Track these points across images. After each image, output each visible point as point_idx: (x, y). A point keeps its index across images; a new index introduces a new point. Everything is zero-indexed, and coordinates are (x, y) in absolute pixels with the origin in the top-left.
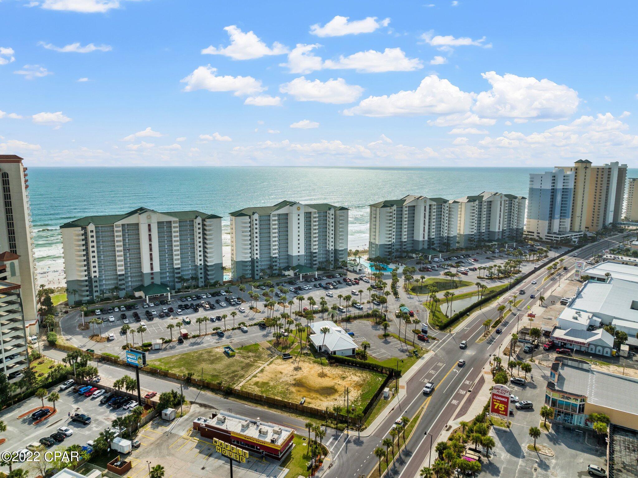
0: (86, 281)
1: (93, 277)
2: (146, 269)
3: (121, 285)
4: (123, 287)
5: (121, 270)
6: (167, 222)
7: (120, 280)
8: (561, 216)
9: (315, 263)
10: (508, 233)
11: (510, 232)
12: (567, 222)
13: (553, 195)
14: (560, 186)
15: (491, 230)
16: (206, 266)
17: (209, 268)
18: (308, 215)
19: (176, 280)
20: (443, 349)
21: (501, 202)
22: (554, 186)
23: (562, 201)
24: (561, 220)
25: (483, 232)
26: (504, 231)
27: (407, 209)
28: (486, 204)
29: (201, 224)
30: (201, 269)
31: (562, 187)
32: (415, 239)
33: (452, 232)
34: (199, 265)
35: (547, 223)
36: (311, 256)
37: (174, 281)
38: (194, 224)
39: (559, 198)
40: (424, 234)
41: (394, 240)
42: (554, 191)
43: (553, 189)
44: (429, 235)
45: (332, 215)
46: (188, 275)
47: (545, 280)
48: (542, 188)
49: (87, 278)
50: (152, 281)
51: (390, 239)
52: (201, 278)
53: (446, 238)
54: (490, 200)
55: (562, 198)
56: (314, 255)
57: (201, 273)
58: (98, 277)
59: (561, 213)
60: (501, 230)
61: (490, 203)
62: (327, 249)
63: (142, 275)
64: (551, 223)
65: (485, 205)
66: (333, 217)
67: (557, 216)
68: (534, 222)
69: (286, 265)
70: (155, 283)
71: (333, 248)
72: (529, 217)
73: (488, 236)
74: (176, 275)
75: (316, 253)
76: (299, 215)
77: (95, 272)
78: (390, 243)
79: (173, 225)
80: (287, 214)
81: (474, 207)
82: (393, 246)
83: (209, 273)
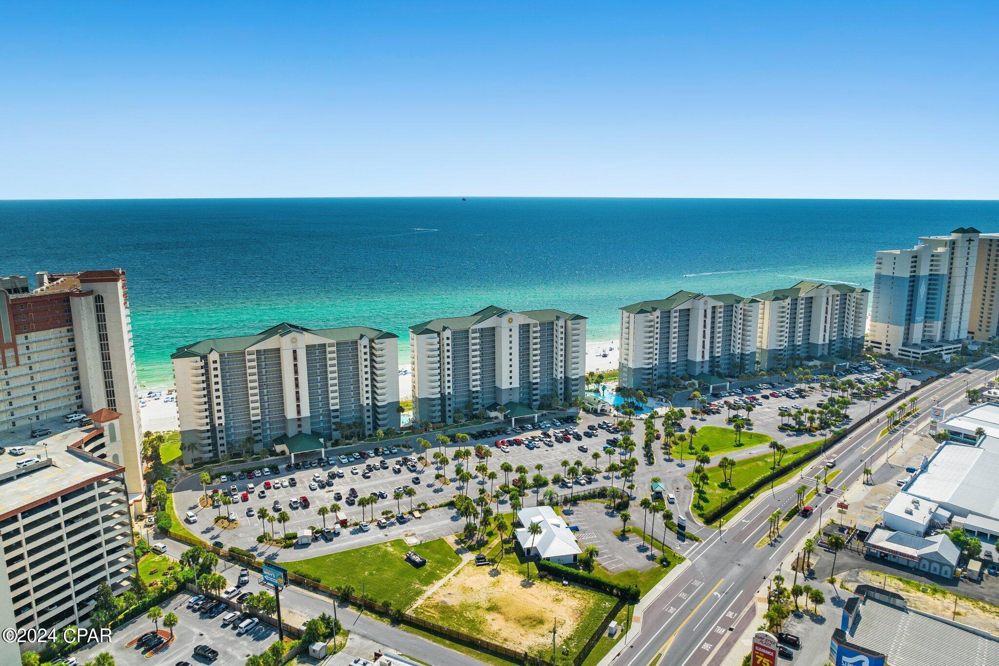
0: (208, 431)
1: (217, 425)
2: (291, 413)
3: (256, 435)
4: (260, 437)
5: (255, 414)
6: (319, 345)
7: (255, 429)
8: (926, 317)
9: (535, 398)
10: (840, 345)
11: (842, 343)
12: (937, 327)
13: (913, 286)
14: (924, 271)
15: (810, 341)
16: (375, 406)
17: (379, 410)
18: (525, 329)
19: (334, 427)
20: (706, 556)
21: (828, 299)
22: (915, 272)
23: (929, 294)
24: (926, 324)
25: (799, 346)
26: (833, 343)
27: (677, 314)
28: (803, 302)
29: (368, 347)
30: (368, 411)
31: (927, 273)
32: (689, 358)
33: (747, 348)
34: (365, 405)
35: (901, 329)
36: (529, 388)
37: (330, 428)
38: (359, 346)
39: (922, 290)
40: (703, 352)
41: (657, 362)
42: (914, 280)
43: (914, 276)
44: (711, 352)
45: (562, 327)
46: (350, 419)
47: (881, 436)
48: (895, 275)
49: (208, 427)
50: (300, 429)
51: (651, 361)
52: (369, 423)
53: (739, 356)
54: (809, 295)
55: (929, 289)
56: (535, 387)
57: (369, 417)
58: (223, 425)
59: (927, 313)
60: (827, 341)
61: (810, 300)
62: (554, 376)
63: (284, 420)
64: (909, 329)
65: (802, 304)
66: (563, 330)
67: (919, 317)
68: (882, 327)
69: (492, 401)
70: (303, 432)
71: (563, 375)
72: (875, 319)
73: (806, 350)
74: (333, 420)
75: (536, 383)
76: (511, 330)
77: (220, 418)
78: (650, 366)
79: (328, 349)
80: (494, 329)
81: (783, 307)
82: (656, 370)
83: (380, 416)
